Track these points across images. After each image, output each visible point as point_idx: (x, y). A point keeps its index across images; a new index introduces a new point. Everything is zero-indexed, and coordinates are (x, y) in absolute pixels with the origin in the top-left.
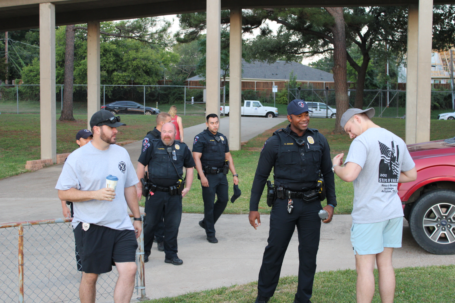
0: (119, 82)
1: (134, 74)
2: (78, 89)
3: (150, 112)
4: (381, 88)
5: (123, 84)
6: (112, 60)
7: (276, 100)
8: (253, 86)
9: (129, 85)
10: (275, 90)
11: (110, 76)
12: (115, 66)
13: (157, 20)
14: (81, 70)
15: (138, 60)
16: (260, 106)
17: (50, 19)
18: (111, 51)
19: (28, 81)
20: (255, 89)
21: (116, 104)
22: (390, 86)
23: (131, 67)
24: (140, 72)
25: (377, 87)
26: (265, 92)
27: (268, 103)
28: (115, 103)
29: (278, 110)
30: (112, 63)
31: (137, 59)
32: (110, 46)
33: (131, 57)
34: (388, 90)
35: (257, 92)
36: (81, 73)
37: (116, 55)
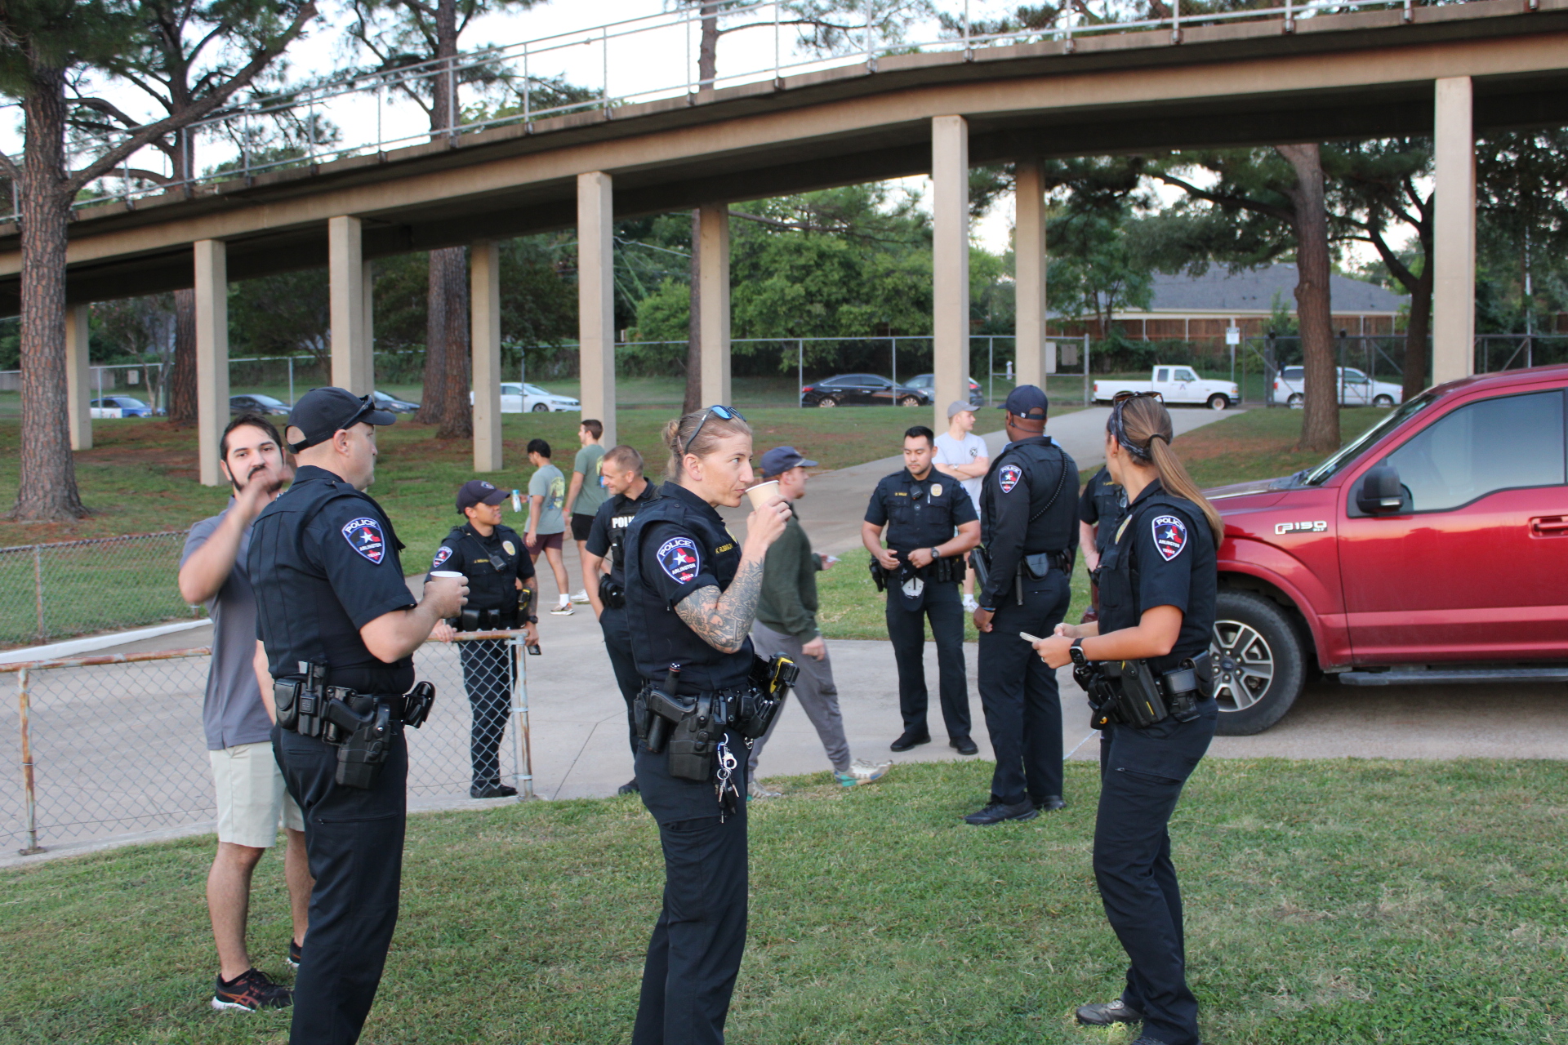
0: (853, 329)
1: (887, 308)
2: (760, 347)
3: (915, 398)
4: (1510, 327)
5: (862, 335)
6: (836, 277)
7: (1238, 364)
8: (1181, 331)
9: (879, 335)
10: (1233, 338)
11: (834, 315)
12: (844, 290)
13: (885, 187)
14: (764, 302)
15: (897, 274)
16: (1193, 380)
17: (599, 206)
18: (834, 255)
19: (651, 332)
20: (1187, 336)
21: (836, 382)
22: (1535, 322)
23: (880, 292)
24: (904, 302)
25: (1499, 325)
26: (1211, 343)
27: (1217, 370)
28: (833, 379)
29: (1239, 389)
30: (836, 285)
31: (893, 271)
32: (833, 245)
33: (880, 269)
34: (1529, 333)
35: (1189, 345)
36: (765, 311)
37: (847, 265)
